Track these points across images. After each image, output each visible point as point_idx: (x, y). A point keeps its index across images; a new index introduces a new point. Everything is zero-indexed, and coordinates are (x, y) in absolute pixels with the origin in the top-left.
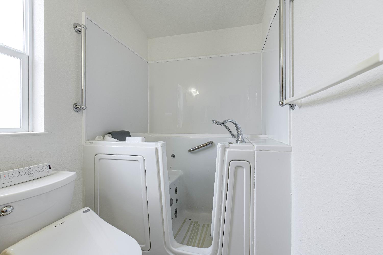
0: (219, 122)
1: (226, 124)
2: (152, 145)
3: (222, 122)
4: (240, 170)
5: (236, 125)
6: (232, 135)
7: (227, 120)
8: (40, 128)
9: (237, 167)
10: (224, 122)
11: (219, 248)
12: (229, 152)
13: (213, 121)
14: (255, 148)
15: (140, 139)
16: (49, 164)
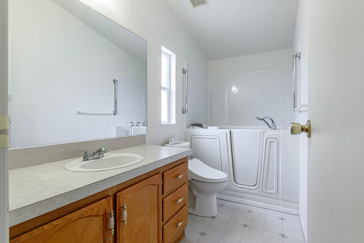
0: (260, 118)
1: (265, 120)
2: (224, 131)
3: (262, 118)
4: (272, 143)
5: (272, 120)
6: (270, 127)
7: (266, 117)
8: (174, 121)
9: (271, 142)
10: (264, 118)
11: (261, 184)
12: (266, 134)
13: (256, 117)
14: (281, 132)
15: (216, 128)
16: (180, 138)
